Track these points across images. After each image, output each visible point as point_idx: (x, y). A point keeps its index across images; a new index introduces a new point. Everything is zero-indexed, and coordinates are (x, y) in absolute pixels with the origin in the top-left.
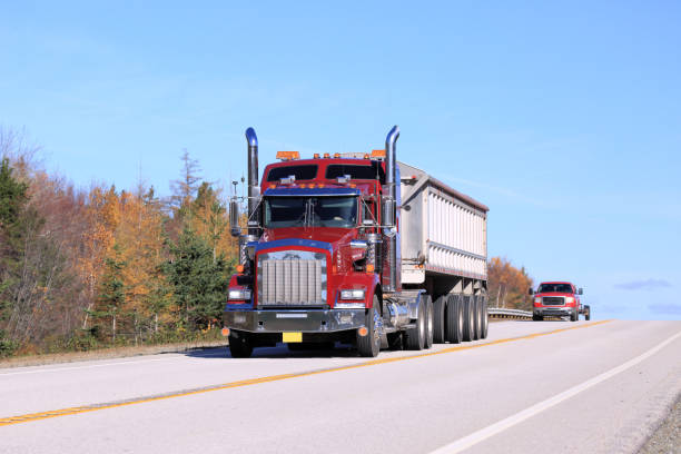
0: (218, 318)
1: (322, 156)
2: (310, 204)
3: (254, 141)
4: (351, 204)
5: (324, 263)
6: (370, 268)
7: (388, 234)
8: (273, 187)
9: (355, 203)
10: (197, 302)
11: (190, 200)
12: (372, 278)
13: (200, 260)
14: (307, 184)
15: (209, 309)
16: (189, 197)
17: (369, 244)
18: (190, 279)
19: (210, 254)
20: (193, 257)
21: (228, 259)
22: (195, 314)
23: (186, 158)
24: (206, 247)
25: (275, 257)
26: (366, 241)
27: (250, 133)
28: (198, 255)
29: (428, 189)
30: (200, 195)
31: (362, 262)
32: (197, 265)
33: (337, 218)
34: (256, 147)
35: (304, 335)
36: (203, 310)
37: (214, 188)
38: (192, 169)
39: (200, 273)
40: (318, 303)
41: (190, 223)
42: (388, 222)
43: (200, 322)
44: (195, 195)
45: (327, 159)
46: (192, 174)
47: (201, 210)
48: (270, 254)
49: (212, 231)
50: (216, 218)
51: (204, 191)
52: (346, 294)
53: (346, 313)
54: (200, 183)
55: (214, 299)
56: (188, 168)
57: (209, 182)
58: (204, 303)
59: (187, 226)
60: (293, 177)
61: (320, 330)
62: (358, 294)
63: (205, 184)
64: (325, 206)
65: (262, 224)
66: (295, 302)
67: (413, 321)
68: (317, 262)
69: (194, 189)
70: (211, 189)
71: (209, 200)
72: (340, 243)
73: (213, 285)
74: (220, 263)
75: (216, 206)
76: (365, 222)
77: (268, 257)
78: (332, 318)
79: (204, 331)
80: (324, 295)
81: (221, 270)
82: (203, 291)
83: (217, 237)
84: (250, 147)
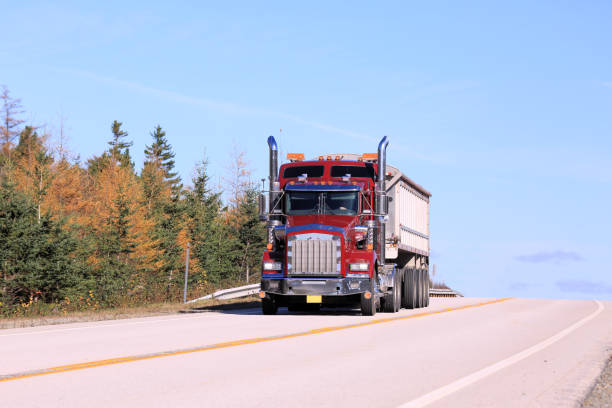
0: (42, 289)
1: (325, 159)
2: (322, 198)
3: (274, 147)
4: (353, 197)
5: (338, 243)
6: (370, 247)
7: (382, 221)
8: (292, 183)
9: (357, 197)
10: (17, 271)
11: (11, 147)
12: (372, 255)
13: (21, 220)
14: (318, 181)
15: (32, 279)
16: (9, 144)
17: (369, 229)
18: (9, 242)
19: (34, 213)
20: (13, 216)
21: (55, 219)
22: (14, 285)
23: (5, 97)
24: (29, 205)
25: (301, 238)
26: (366, 226)
27: (271, 141)
28: (19, 214)
29: (400, 183)
30: (22, 141)
31: (363, 242)
32: (18, 225)
33: (342, 208)
34: (276, 151)
35: (323, 297)
36: (24, 280)
37: (40, 133)
38: (13, 110)
39: (21, 234)
40: (334, 273)
41: (9, 175)
42: (382, 212)
43: (20, 294)
44: (16, 141)
45: (329, 161)
46: (11, 117)
47: (24, 159)
48: (297, 236)
49: (36, 184)
50: (41, 170)
51: (27, 137)
52: (354, 267)
53: (355, 281)
54: (22, 127)
55: (39, 267)
56: (8, 108)
57: (34, 125)
58: (26, 272)
59: (6, 178)
60: (306, 175)
61: (335, 294)
62: (364, 266)
63: (29, 129)
64: (333, 198)
65: (284, 212)
66: (316, 272)
67: (390, 289)
68: (334, 242)
69: (16, 134)
70: (35, 136)
71: (33, 148)
72: (348, 228)
73: (36, 250)
74: (45, 224)
75: (42, 155)
76: (365, 211)
77: (295, 238)
78: (345, 285)
79: (23, 305)
80: (338, 268)
81: (47, 232)
82: (25, 257)
83: (42, 193)
84: (271, 151)
